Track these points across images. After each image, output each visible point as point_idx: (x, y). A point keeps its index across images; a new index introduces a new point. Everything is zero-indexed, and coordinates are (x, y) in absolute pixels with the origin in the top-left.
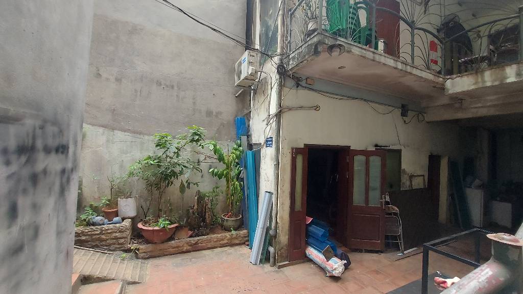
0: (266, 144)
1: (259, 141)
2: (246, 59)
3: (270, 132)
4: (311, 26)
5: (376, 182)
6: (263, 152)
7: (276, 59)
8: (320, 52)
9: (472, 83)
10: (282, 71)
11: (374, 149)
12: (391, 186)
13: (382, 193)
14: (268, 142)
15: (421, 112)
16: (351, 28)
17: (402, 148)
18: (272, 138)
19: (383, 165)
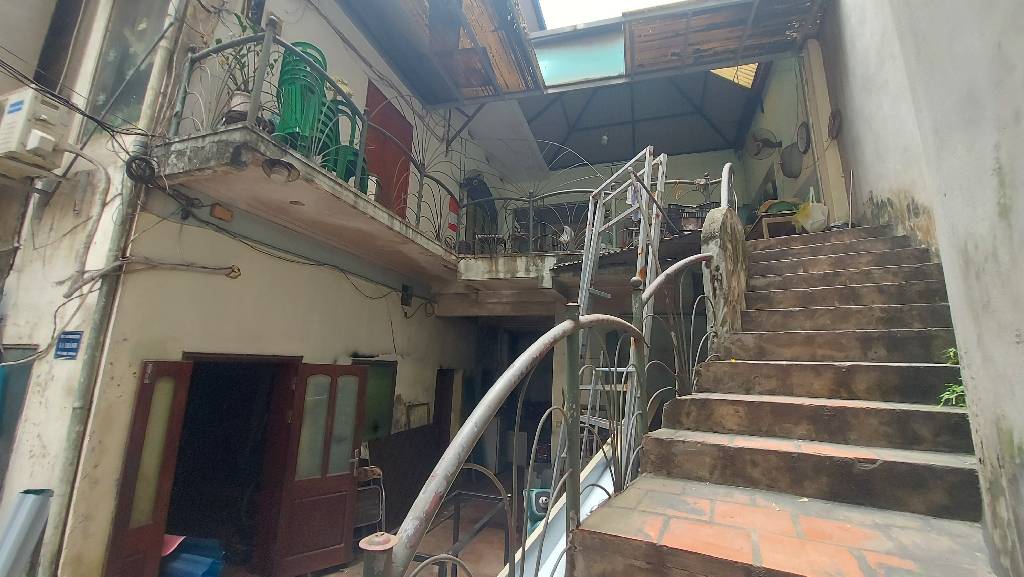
0: (58, 349)
1: (30, 337)
2: (26, 107)
3: (78, 316)
4: (239, 103)
5: (345, 424)
6: (40, 370)
7: (130, 143)
8: (245, 164)
10: (141, 171)
11: (348, 361)
12: (375, 429)
13: (356, 445)
14: (66, 344)
15: (431, 300)
16: (320, 140)
17: (399, 358)
18: (80, 333)
19: (362, 393)
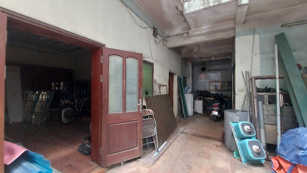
9: (201, 4)
12: (147, 93)
17: (154, 62)
